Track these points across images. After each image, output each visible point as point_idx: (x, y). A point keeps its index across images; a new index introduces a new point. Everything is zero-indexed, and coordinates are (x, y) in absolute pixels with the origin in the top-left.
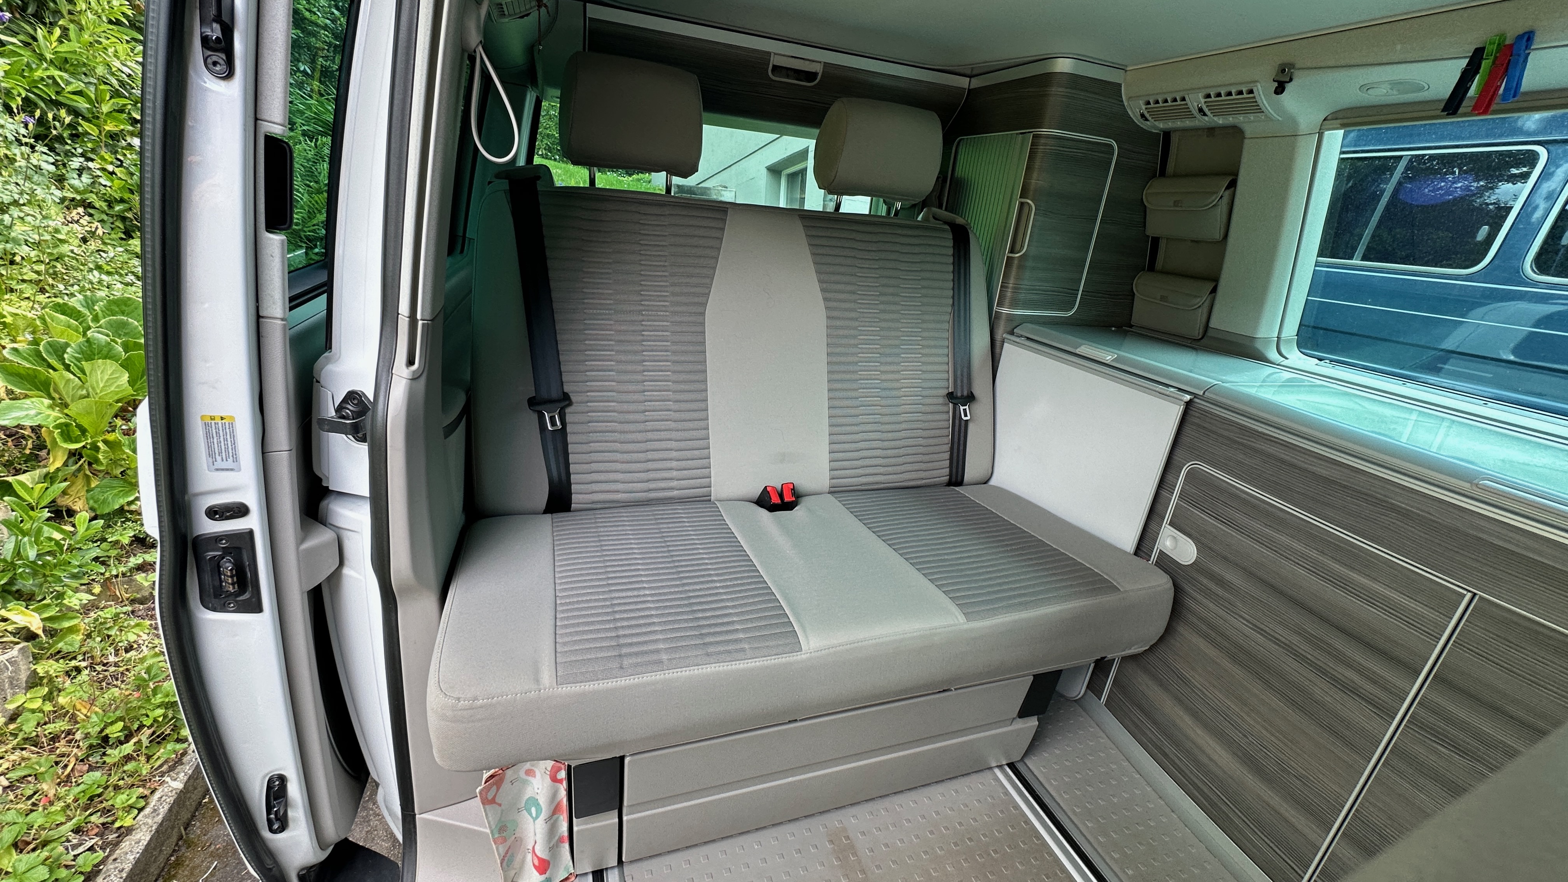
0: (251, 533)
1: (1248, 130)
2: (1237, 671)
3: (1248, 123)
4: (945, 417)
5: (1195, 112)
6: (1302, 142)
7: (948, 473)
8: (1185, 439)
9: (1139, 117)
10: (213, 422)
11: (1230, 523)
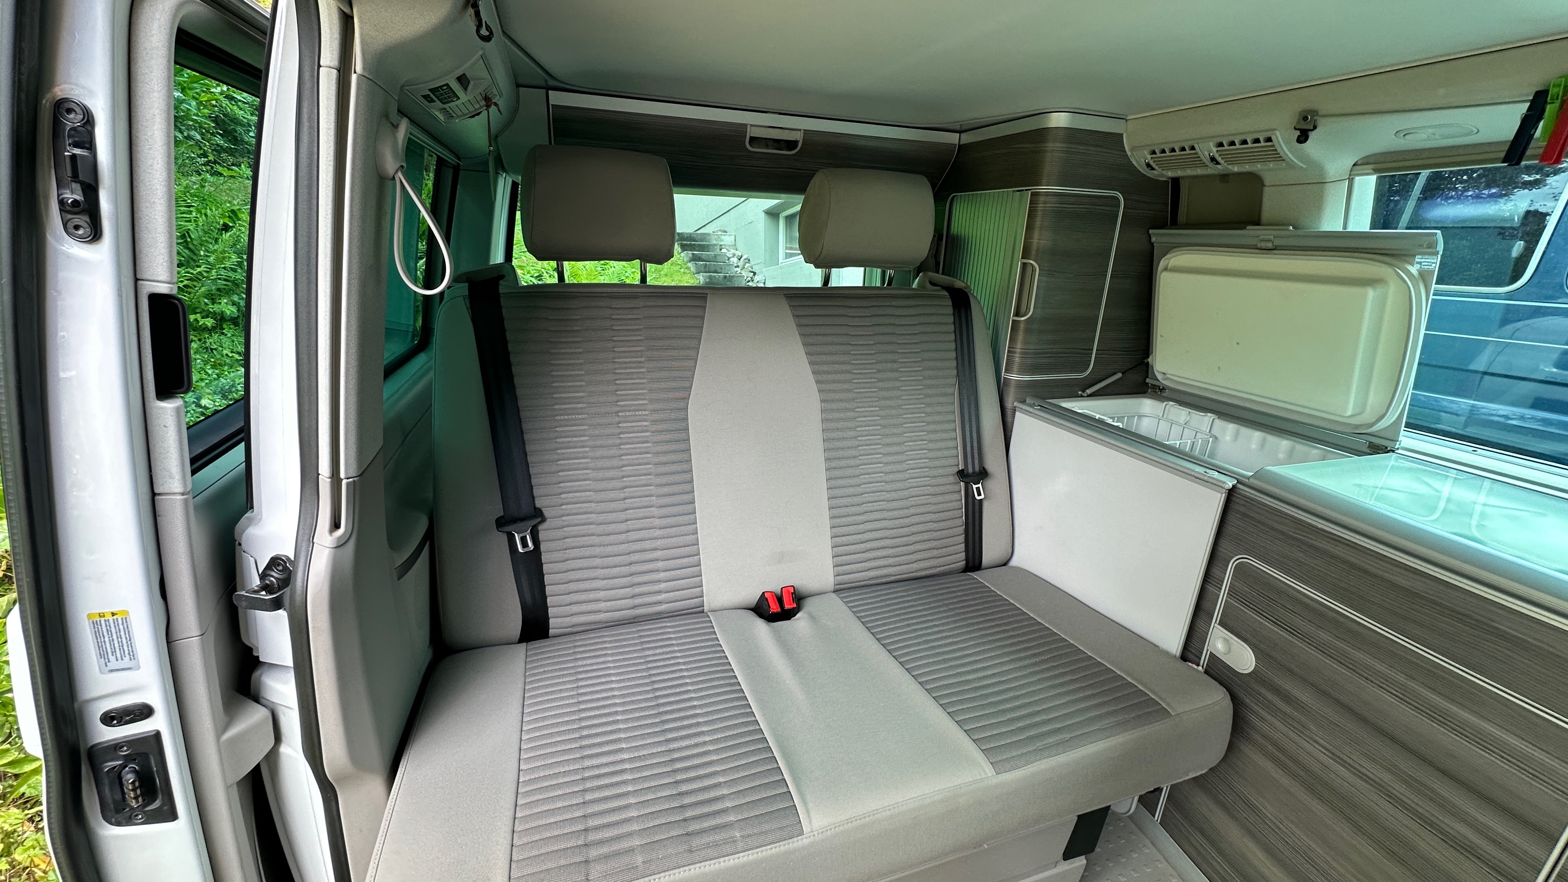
0: (157, 735)
3: (1267, 171)
4: (956, 496)
5: (1207, 161)
6: (1330, 189)
7: (964, 558)
8: (1229, 529)
9: (1145, 167)
10: (103, 620)
11: (1293, 630)
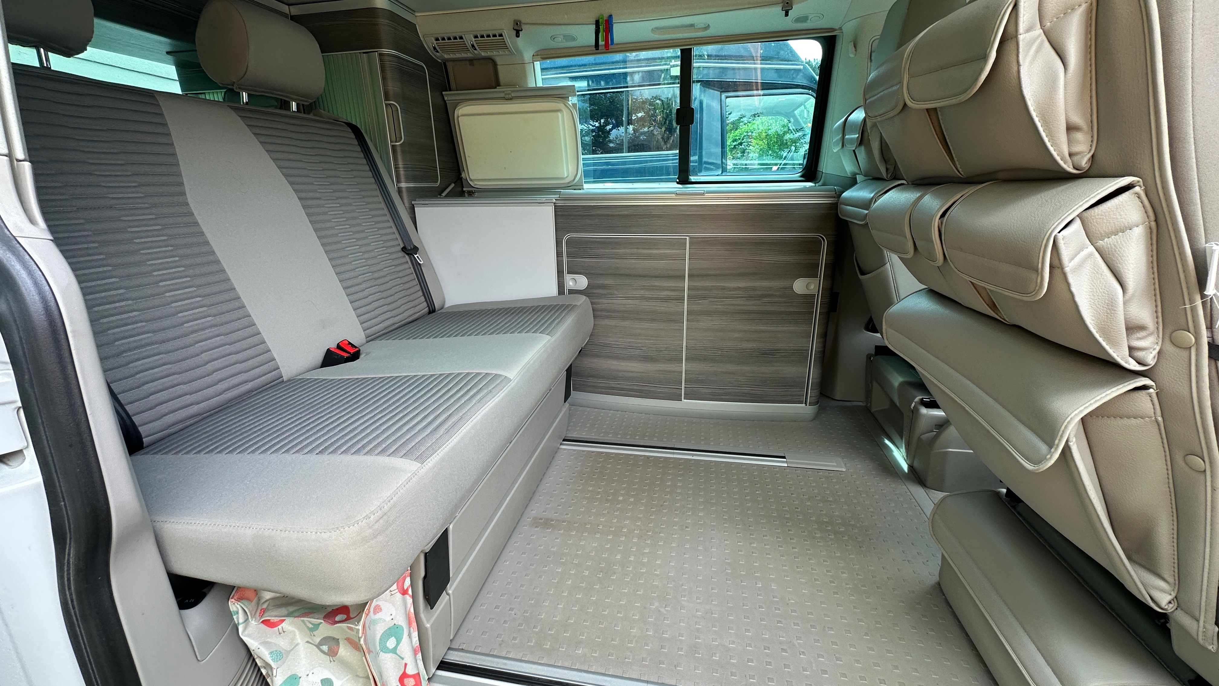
1: (499, 61)
2: (627, 323)
3: (500, 56)
4: (407, 265)
5: (469, 47)
7: (426, 305)
8: (560, 224)
9: (432, 49)
11: (597, 256)
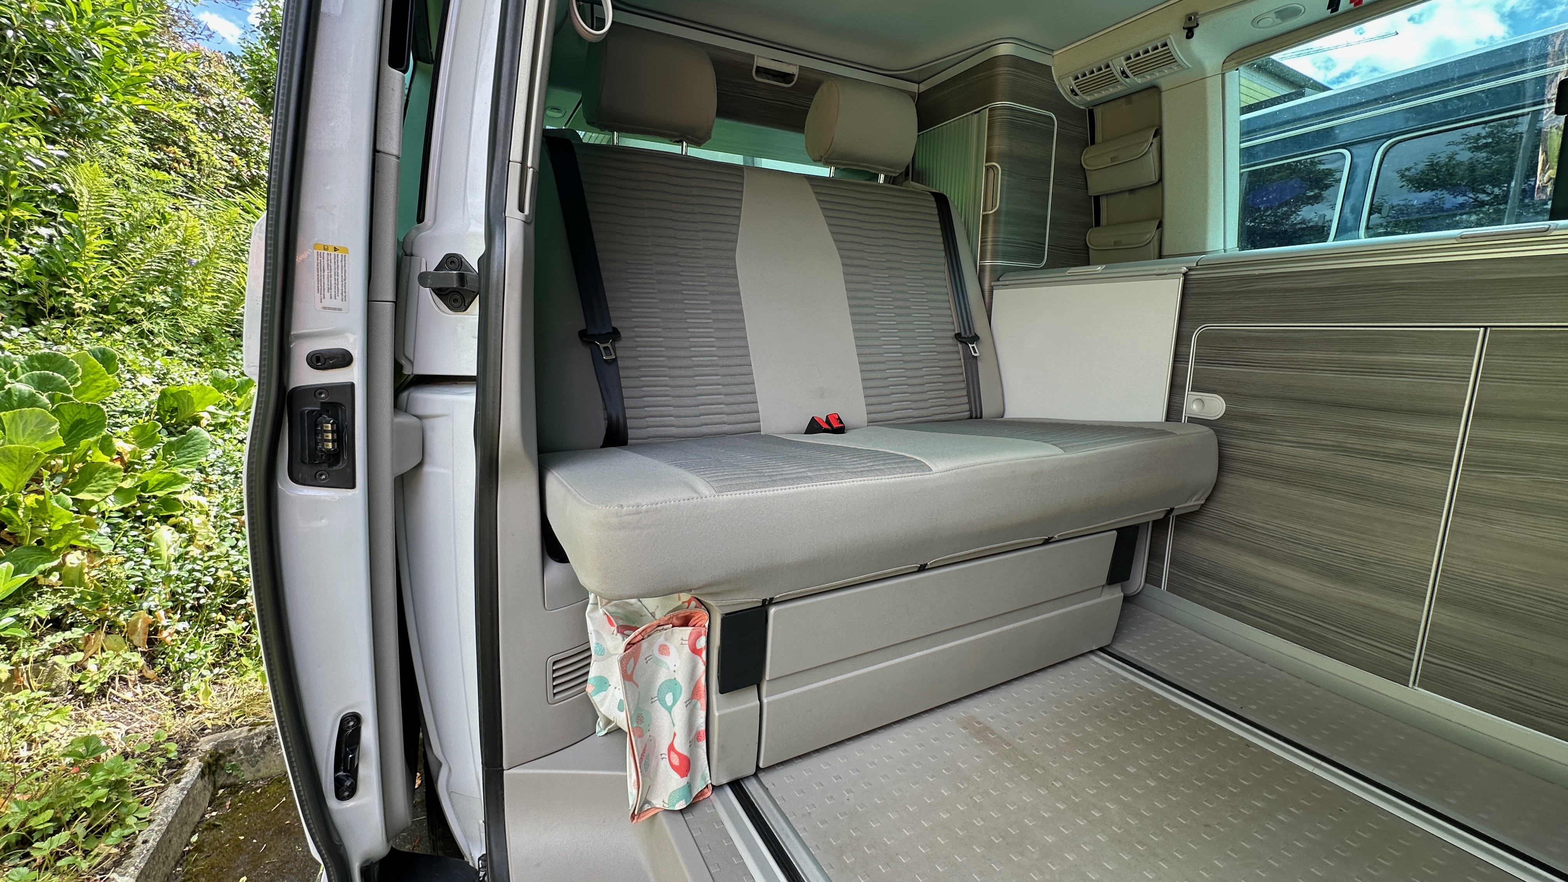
0: (352, 385)
1: (1164, 84)
3: (1163, 77)
4: (956, 356)
5: (1119, 77)
6: (1209, 82)
7: (968, 408)
8: (1188, 310)
9: (1069, 92)
10: (326, 252)
